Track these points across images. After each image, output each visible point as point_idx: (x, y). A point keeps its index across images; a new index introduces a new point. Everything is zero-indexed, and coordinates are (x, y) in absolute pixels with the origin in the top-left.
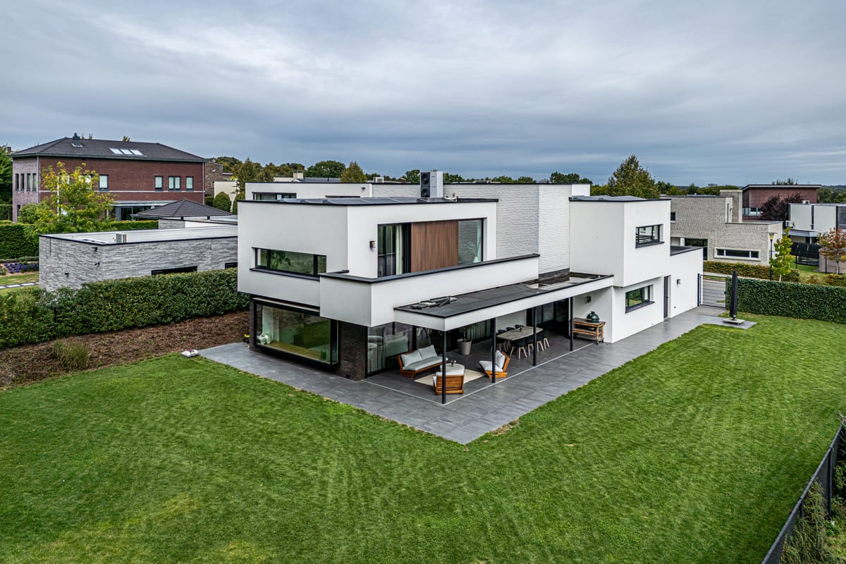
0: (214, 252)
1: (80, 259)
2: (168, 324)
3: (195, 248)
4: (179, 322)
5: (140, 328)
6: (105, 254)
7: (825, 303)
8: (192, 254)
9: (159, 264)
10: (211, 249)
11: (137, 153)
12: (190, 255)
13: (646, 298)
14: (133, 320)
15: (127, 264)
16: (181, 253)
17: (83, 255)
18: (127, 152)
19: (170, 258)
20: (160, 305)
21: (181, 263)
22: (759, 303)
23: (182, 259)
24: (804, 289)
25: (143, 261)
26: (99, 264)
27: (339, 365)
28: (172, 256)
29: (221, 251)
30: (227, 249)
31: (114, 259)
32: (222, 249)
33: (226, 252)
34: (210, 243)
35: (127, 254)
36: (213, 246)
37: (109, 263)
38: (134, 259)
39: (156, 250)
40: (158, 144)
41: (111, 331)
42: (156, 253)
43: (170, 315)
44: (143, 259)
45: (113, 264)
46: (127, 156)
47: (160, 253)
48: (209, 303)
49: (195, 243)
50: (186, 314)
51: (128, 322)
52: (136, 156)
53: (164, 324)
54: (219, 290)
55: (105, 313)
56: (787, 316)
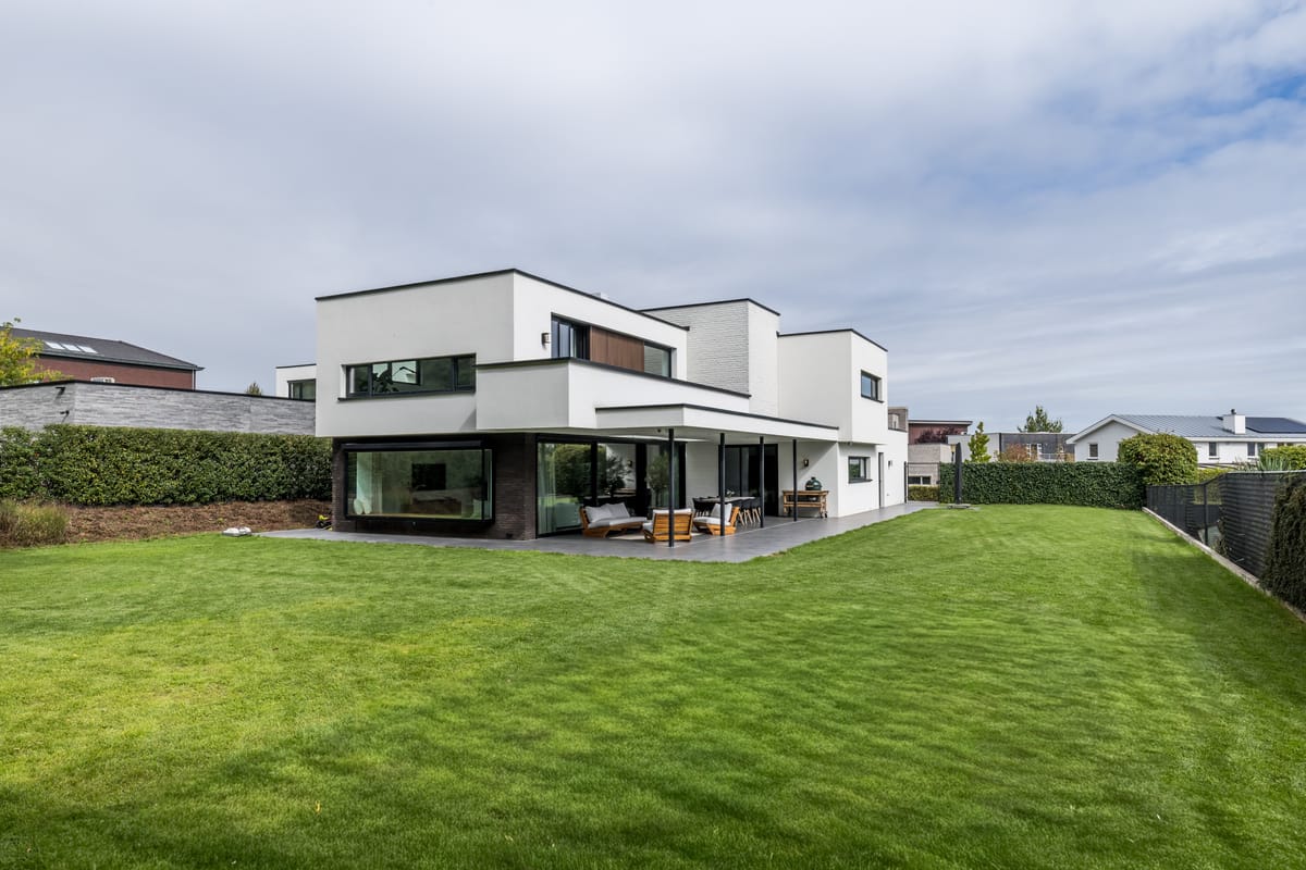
0: (254, 418)
1: (29, 414)
2: (190, 503)
3: (224, 407)
4: (206, 503)
5: (143, 505)
6: (78, 397)
7: (1053, 482)
8: (220, 415)
9: (168, 424)
10: (249, 412)
11: (88, 350)
12: (218, 417)
13: (862, 474)
14: (132, 491)
15: (116, 416)
16: (203, 411)
17: (36, 406)
18: (71, 348)
19: (186, 418)
20: (178, 471)
21: (203, 426)
22: (978, 490)
23: (204, 421)
24: (1029, 469)
25: (142, 416)
26: (67, 412)
27: (493, 521)
28: (189, 414)
29: (265, 417)
30: (275, 415)
31: (94, 406)
32: (267, 414)
33: (272, 420)
34: (248, 403)
35: (116, 401)
36: (253, 408)
37: (86, 411)
38: (127, 410)
39: (162, 402)
40: (120, 342)
41: (98, 504)
42: (163, 406)
43: (192, 492)
44: (143, 412)
45: (91, 414)
46: (72, 352)
47: (169, 406)
48: (254, 481)
49: (226, 400)
50: (219, 493)
51: (125, 492)
52: (87, 354)
53: (183, 504)
54: (269, 461)
55: (86, 474)
56: (1010, 502)
